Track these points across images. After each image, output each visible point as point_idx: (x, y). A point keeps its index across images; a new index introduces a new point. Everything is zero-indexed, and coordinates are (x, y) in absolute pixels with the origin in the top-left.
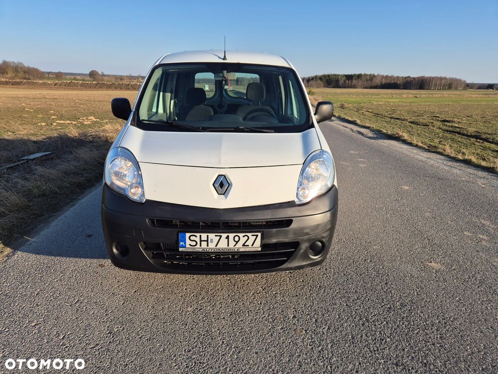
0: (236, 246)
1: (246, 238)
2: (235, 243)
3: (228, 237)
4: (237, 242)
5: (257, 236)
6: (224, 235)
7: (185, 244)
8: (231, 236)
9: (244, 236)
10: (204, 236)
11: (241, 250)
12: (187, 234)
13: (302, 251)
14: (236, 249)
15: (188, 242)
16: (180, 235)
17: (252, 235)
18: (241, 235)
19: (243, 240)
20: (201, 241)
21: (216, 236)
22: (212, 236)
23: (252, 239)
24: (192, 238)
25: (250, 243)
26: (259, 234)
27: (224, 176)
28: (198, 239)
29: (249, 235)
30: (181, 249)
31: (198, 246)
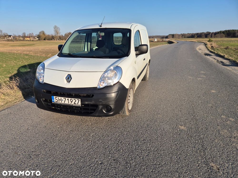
0: (72, 104)
1: (75, 100)
2: (71, 102)
3: (68, 99)
4: (72, 102)
5: (79, 100)
6: (67, 99)
7: (54, 100)
8: (69, 99)
9: (74, 100)
10: (60, 98)
11: (74, 105)
12: (54, 96)
13: (100, 109)
14: (72, 105)
15: (55, 100)
16: (52, 97)
17: (77, 100)
18: (73, 99)
19: (74, 101)
20: (59, 100)
21: (64, 98)
22: (62, 98)
23: (77, 101)
24: (56, 98)
25: (76, 103)
26: (80, 99)
27: (70, 75)
28: (58, 99)
29: (76, 99)
30: (53, 102)
31: (58, 102)
